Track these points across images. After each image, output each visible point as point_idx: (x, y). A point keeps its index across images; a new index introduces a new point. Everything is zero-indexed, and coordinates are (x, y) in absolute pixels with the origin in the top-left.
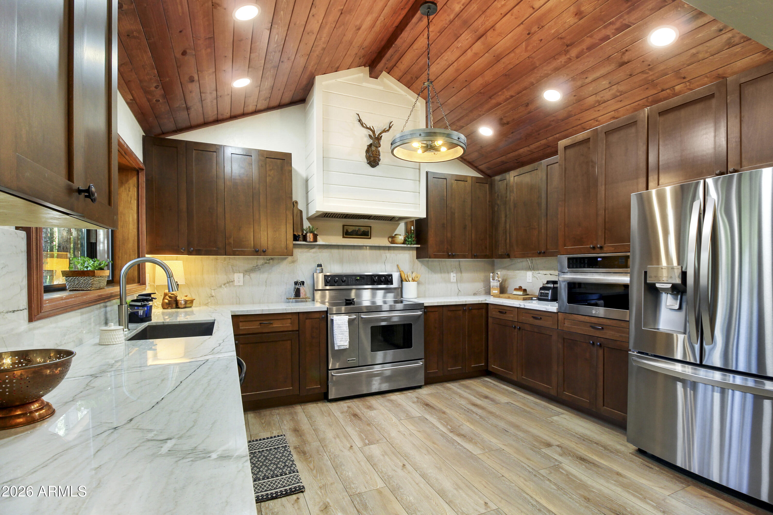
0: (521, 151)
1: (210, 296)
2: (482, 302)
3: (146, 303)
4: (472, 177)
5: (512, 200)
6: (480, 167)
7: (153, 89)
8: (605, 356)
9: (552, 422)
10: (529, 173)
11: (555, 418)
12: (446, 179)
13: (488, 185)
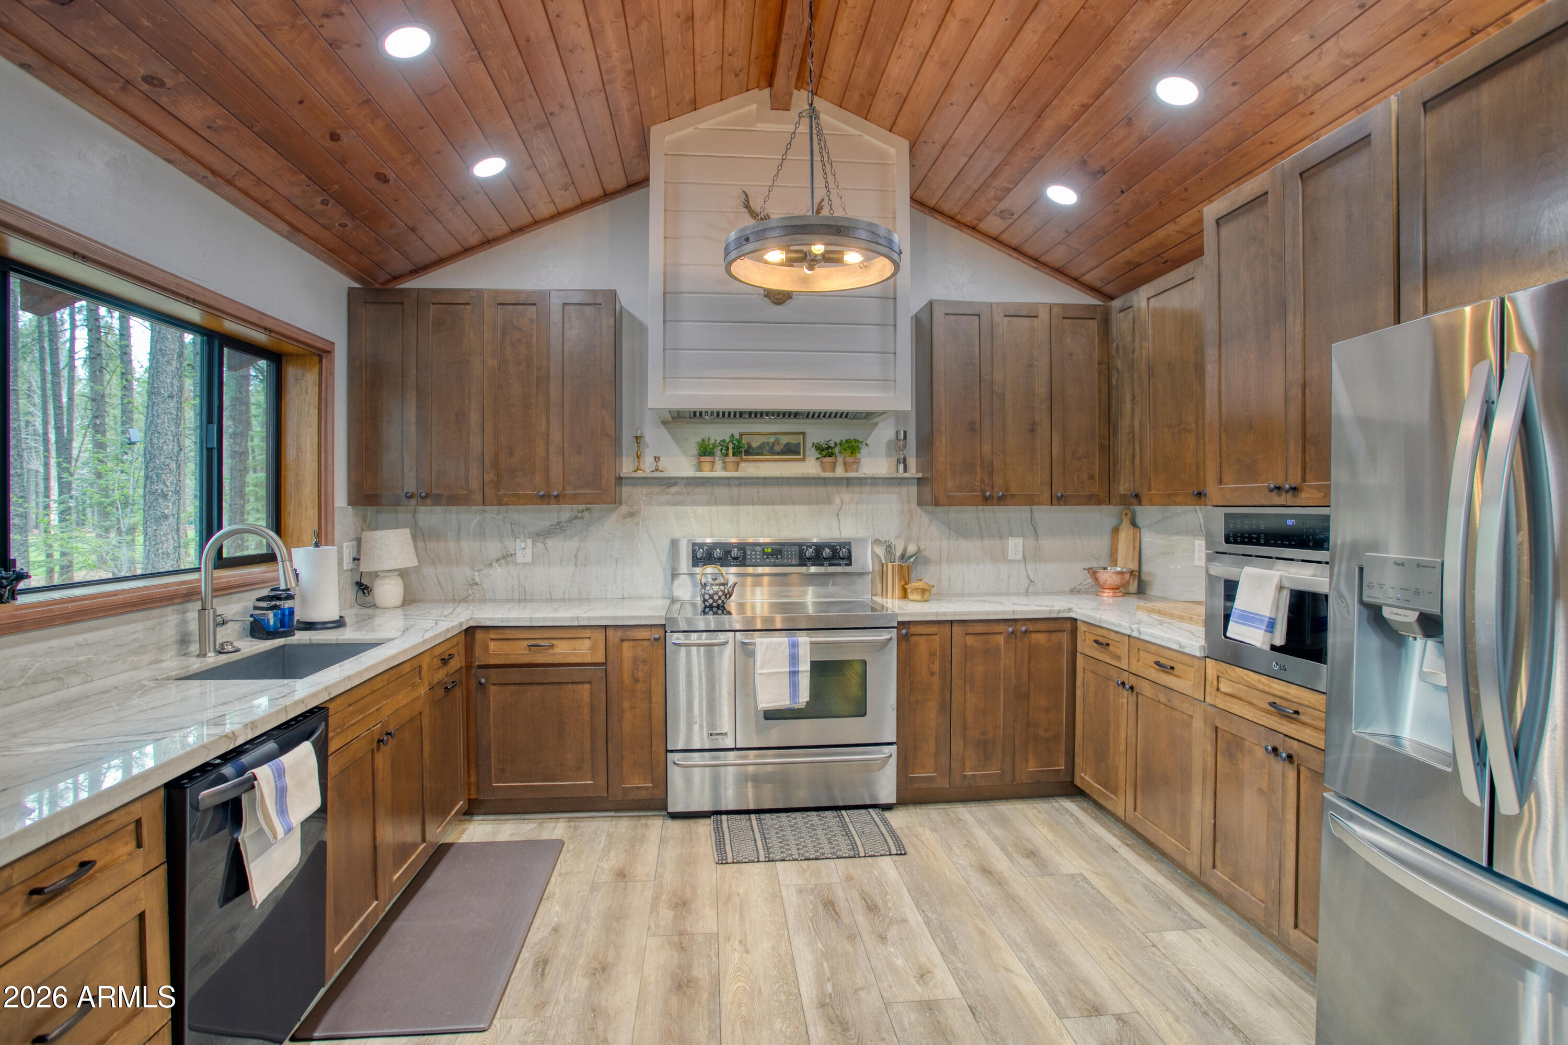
0: (1161, 234)
1: (472, 582)
2: (1060, 615)
3: (278, 603)
4: (1051, 307)
5: (1144, 358)
6: (1088, 278)
7: (320, 207)
8: (1302, 790)
9: (1154, 946)
10: (1177, 289)
11: (1172, 937)
12: (979, 315)
13: (1096, 322)
